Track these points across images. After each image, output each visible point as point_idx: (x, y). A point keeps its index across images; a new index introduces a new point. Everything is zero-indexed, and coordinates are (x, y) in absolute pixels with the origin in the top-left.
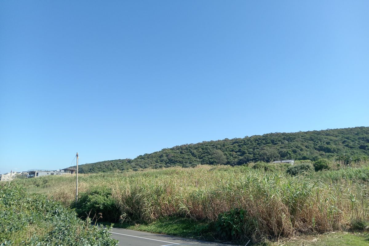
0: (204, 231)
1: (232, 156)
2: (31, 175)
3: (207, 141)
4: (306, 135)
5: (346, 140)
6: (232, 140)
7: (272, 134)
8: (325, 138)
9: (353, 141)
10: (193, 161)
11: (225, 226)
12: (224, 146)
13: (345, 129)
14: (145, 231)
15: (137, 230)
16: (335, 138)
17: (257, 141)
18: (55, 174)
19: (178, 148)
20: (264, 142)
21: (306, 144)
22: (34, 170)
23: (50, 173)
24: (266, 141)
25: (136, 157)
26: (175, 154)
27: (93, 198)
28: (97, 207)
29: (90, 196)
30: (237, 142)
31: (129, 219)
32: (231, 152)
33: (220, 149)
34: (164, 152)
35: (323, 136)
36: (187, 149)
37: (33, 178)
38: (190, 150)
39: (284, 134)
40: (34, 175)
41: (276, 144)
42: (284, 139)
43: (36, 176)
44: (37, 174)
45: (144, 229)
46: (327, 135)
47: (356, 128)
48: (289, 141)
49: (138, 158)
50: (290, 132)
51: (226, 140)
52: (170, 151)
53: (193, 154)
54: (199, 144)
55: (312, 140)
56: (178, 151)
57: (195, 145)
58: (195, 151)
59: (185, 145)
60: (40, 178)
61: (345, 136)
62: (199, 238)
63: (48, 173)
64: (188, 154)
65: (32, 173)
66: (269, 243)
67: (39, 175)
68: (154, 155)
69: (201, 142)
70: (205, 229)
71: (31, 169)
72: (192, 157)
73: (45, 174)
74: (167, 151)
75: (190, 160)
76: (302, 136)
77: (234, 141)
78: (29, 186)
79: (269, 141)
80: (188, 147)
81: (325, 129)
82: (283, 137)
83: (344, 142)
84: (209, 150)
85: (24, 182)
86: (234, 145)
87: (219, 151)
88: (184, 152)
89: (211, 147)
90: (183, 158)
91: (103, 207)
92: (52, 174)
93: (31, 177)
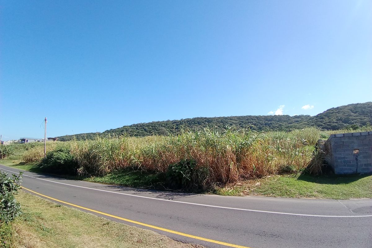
0: (154, 181)
1: (172, 132)
2: (23, 142)
3: (155, 121)
4: (218, 119)
5: (241, 123)
6: (172, 121)
7: (198, 118)
8: (230, 122)
9: (245, 124)
10: (145, 134)
11: (176, 175)
12: (167, 125)
13: (241, 116)
14: (99, 182)
15: (92, 182)
16: (235, 122)
17: (188, 122)
18: (41, 141)
19: (134, 125)
20: (193, 122)
21: (219, 125)
22: (25, 138)
23: (37, 141)
24: (194, 122)
25: (104, 131)
26: (133, 130)
27: (56, 155)
28: (59, 162)
29: (55, 154)
30: (176, 123)
31: (86, 172)
32: (172, 129)
33: (164, 127)
34: (125, 128)
35: (228, 120)
36: (141, 126)
37: (24, 144)
38: (143, 127)
39: (205, 118)
40: (25, 142)
41: (200, 124)
42: (206, 121)
43: (26, 143)
44: (27, 141)
45: (98, 181)
46: (231, 119)
47: (247, 116)
48: (208, 123)
49: (105, 132)
50: (209, 117)
51: (168, 121)
52: (129, 127)
53: (145, 130)
54: (149, 123)
55: (222, 122)
56: (134, 127)
57: (147, 124)
58: (147, 128)
59: (140, 124)
60: (29, 144)
61: (241, 121)
62: (149, 187)
63: (35, 141)
64: (142, 130)
65: (23, 140)
66: (218, 189)
67: (29, 142)
68: (117, 130)
69: (151, 122)
70: (155, 179)
71: (23, 137)
72: (145, 132)
73: (33, 141)
74: (126, 127)
75: (143, 134)
76: (216, 120)
77: (173, 122)
78: (21, 149)
79: (196, 122)
80: (142, 125)
81: (230, 116)
82: (205, 120)
83: (240, 125)
84: (156, 128)
85: (17, 147)
86: (174, 124)
87: (163, 128)
88: (139, 128)
89: (158, 125)
90: (138, 133)
91: (63, 162)
92: (38, 141)
93: (22, 143)
